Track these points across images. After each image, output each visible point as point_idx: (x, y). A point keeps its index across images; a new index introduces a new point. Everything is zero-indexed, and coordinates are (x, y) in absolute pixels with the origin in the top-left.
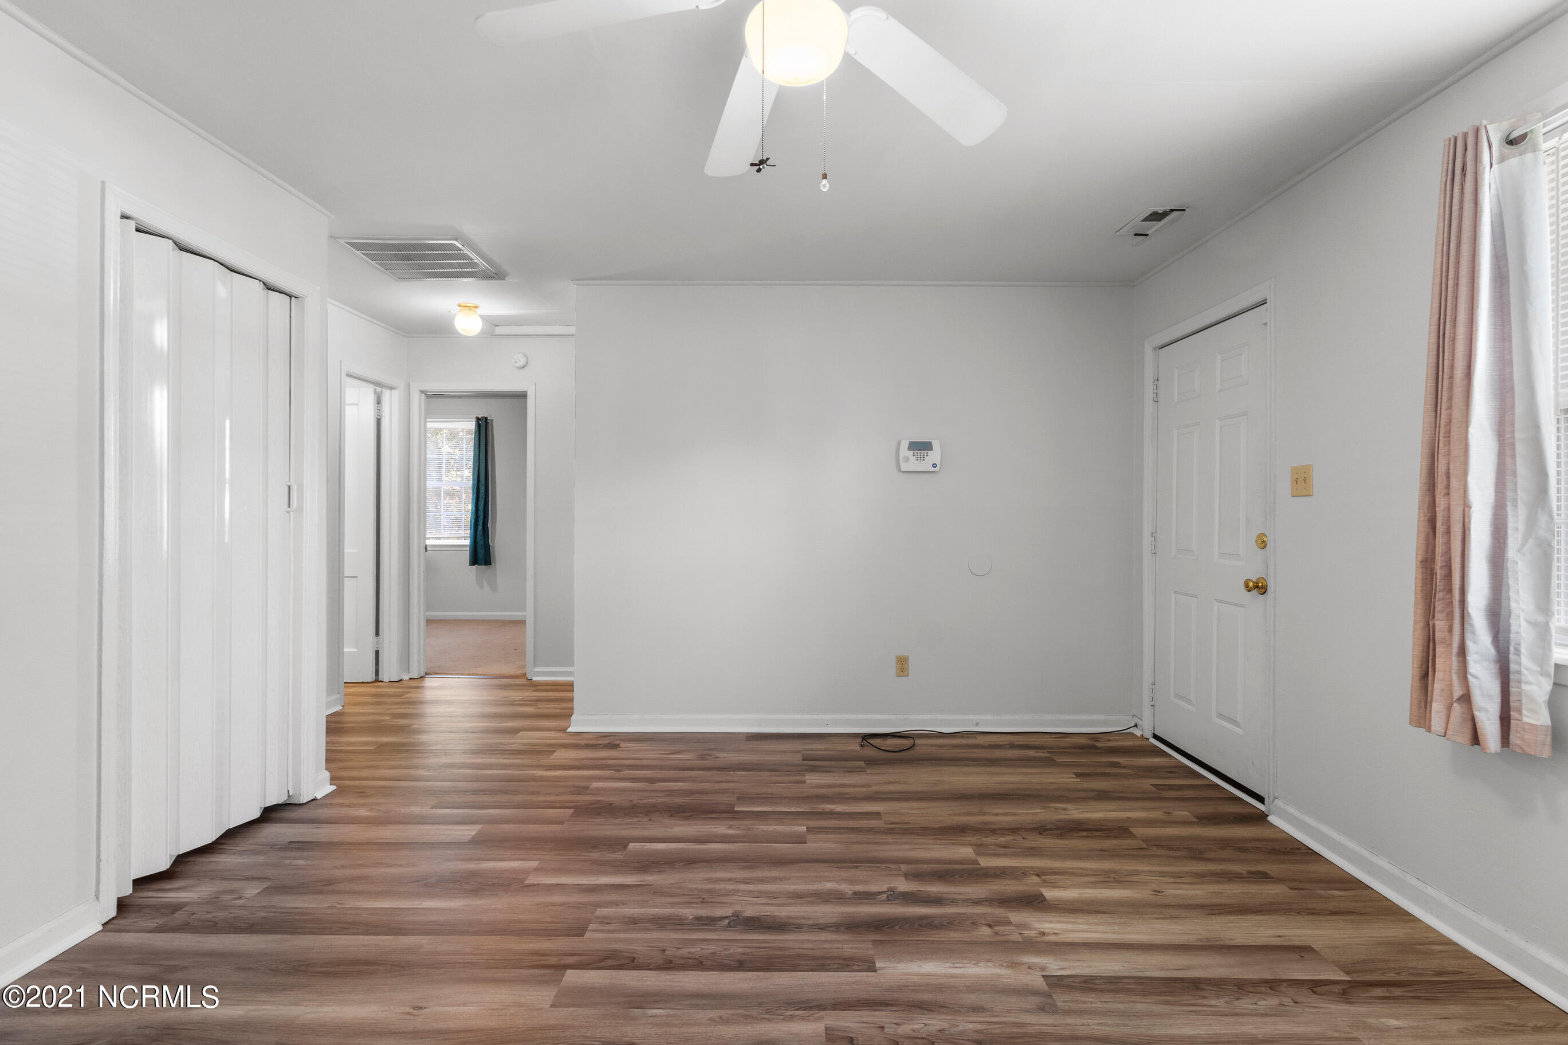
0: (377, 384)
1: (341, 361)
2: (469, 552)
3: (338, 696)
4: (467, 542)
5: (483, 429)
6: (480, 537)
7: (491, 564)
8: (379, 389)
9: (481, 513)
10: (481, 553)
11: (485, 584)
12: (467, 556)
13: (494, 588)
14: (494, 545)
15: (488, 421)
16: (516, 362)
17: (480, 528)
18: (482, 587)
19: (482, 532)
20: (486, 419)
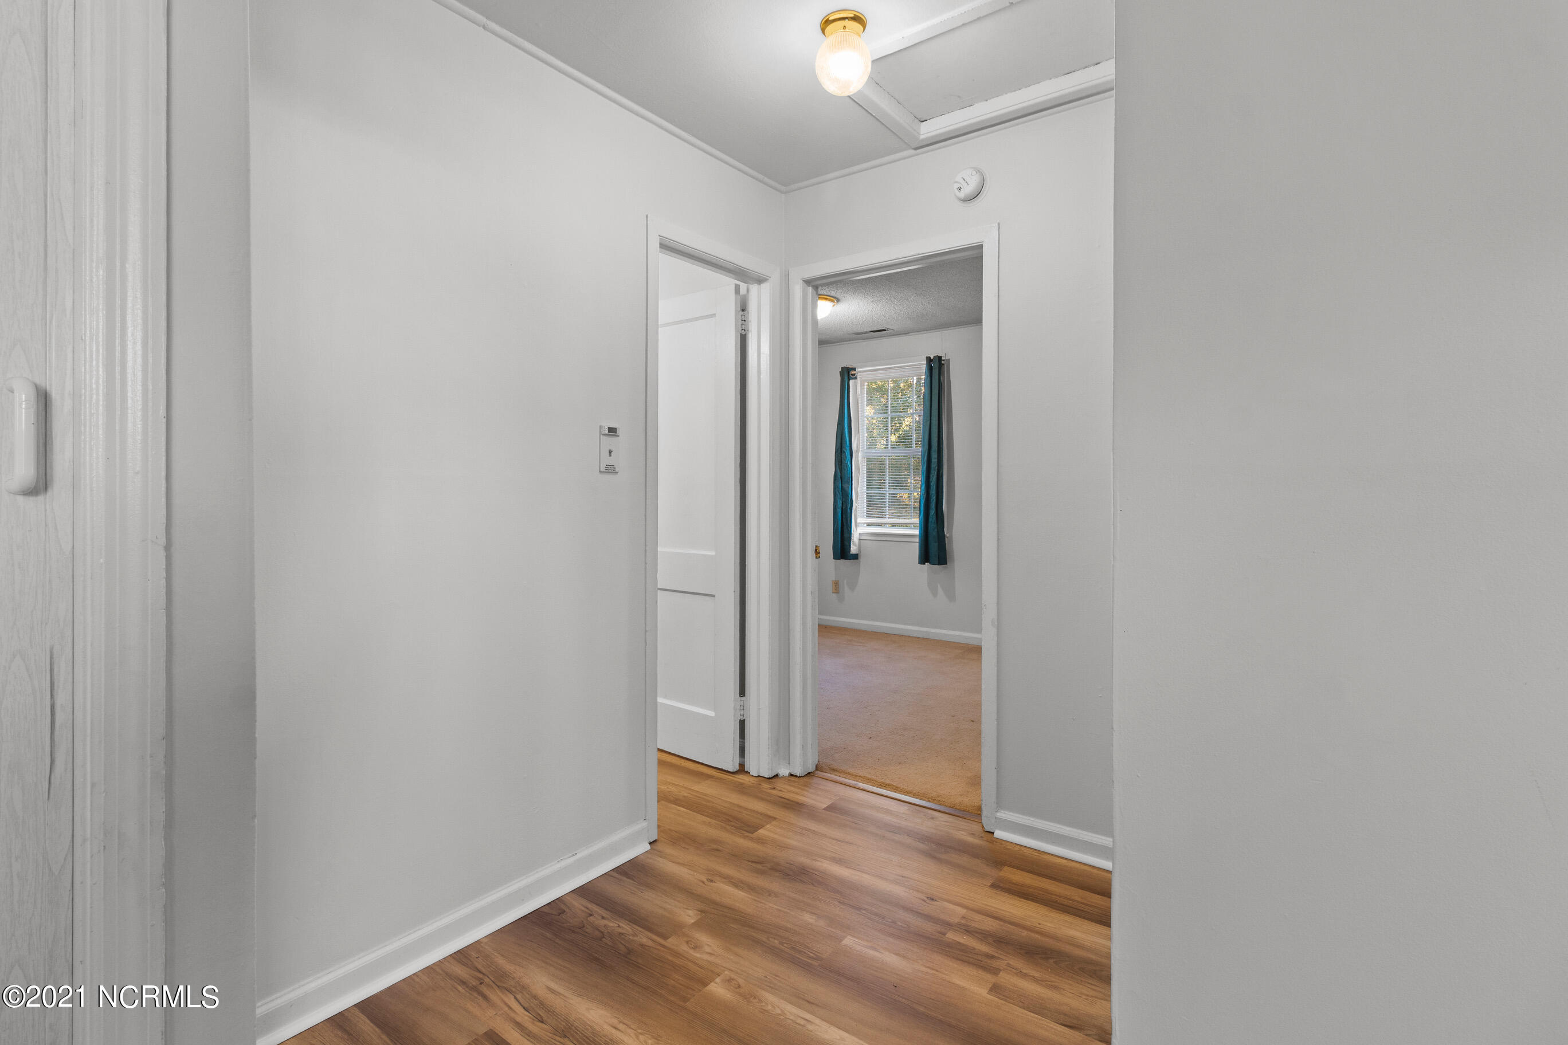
0: (740, 274)
1: (647, 216)
2: (917, 544)
3: (645, 824)
4: (917, 532)
5: (936, 372)
6: (932, 525)
7: (946, 564)
8: (743, 287)
9: (933, 492)
10: (934, 547)
11: (940, 590)
12: (915, 549)
13: (951, 596)
14: (951, 536)
15: (943, 362)
16: (960, 189)
17: (932, 512)
18: (935, 594)
19: (934, 517)
20: (940, 358)
